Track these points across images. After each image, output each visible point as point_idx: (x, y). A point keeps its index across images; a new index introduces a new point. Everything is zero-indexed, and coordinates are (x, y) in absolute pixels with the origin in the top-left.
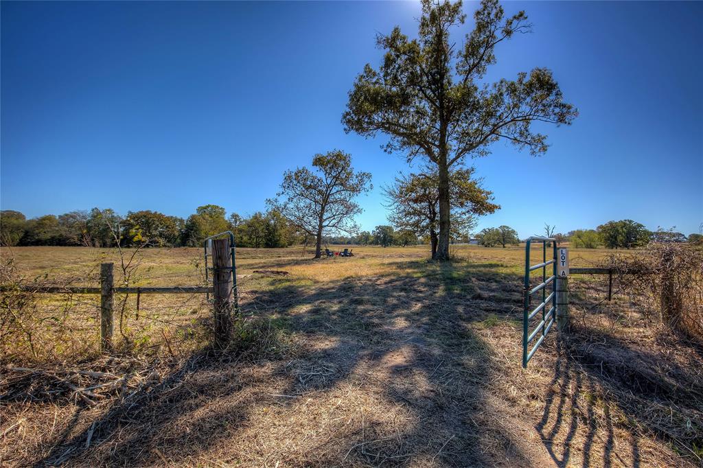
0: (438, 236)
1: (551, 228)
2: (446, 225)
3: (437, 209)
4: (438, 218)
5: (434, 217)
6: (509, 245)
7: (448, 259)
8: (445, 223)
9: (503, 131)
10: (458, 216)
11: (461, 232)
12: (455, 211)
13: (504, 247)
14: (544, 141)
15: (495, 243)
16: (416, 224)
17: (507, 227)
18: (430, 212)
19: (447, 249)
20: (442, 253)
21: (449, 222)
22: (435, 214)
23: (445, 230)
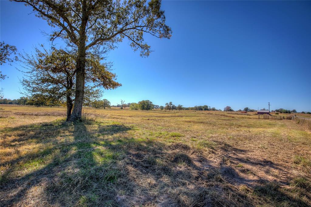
0: (73, 102)
1: (123, 101)
2: (81, 94)
3: (74, 81)
4: (74, 87)
5: (71, 86)
6: (107, 108)
7: (81, 121)
8: (80, 92)
9: (128, 32)
10: (90, 88)
11: (91, 100)
12: (89, 84)
13: (105, 109)
14: (149, 48)
15: (101, 106)
16: (53, 91)
17: (107, 100)
18: (68, 82)
19: (80, 113)
20: (75, 116)
21: (83, 91)
22: (72, 84)
23: (80, 98)
